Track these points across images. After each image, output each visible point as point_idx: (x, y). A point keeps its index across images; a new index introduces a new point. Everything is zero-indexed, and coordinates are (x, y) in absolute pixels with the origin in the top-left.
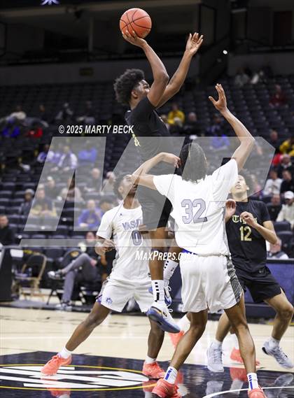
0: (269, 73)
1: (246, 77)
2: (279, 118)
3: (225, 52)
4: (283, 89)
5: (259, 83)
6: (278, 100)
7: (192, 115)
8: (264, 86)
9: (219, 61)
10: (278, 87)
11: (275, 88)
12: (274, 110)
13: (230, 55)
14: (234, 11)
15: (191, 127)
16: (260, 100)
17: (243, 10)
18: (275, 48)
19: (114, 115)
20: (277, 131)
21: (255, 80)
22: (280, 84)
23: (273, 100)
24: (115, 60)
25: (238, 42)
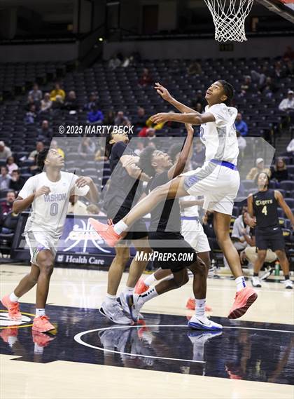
0: (138, 59)
1: (118, 61)
2: (146, 97)
3: (101, 39)
4: (149, 72)
5: (129, 66)
6: (146, 82)
7: (72, 93)
8: (133, 69)
9: (96, 46)
10: (146, 70)
11: (143, 72)
12: (143, 90)
13: (105, 42)
14: (109, 4)
15: (71, 103)
16: (130, 81)
17: (117, 3)
18: (143, 37)
19: (5, 92)
20: (144, 108)
21: (126, 64)
22: (147, 68)
23: (141, 82)
24: (6, 44)
25: (112, 31)
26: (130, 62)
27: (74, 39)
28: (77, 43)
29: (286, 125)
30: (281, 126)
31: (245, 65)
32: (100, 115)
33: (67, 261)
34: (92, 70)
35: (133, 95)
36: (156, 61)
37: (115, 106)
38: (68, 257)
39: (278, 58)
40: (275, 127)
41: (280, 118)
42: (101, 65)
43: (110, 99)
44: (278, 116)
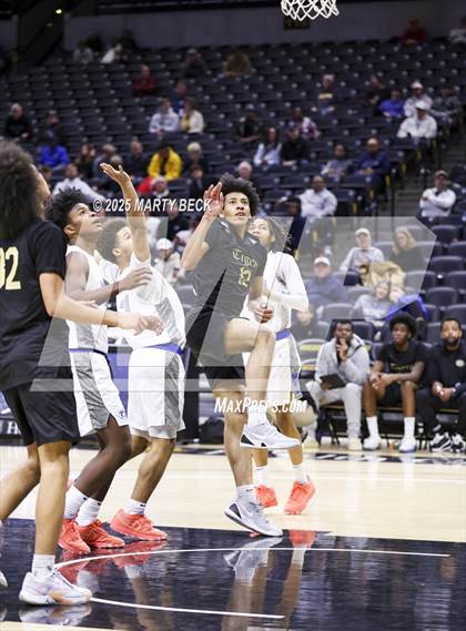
3: (59, 12)
4: (152, 72)
8: (122, 66)
9: (50, 25)
10: (145, 68)
12: (140, 105)
13: (67, 16)
16: (117, 90)
18: (139, 5)
22: (148, 64)
26: (116, 53)
27: (9, 12)
28: (15, 18)
29: (413, 167)
30: (404, 168)
31: (332, 55)
32: (61, 155)
33: (9, 432)
34: (43, 69)
35: (123, 114)
36: (165, 51)
37: (90, 137)
38: (10, 423)
39: (394, 41)
40: (394, 171)
41: (401, 154)
42: (60, 60)
43: (80, 124)
44: (399, 150)
